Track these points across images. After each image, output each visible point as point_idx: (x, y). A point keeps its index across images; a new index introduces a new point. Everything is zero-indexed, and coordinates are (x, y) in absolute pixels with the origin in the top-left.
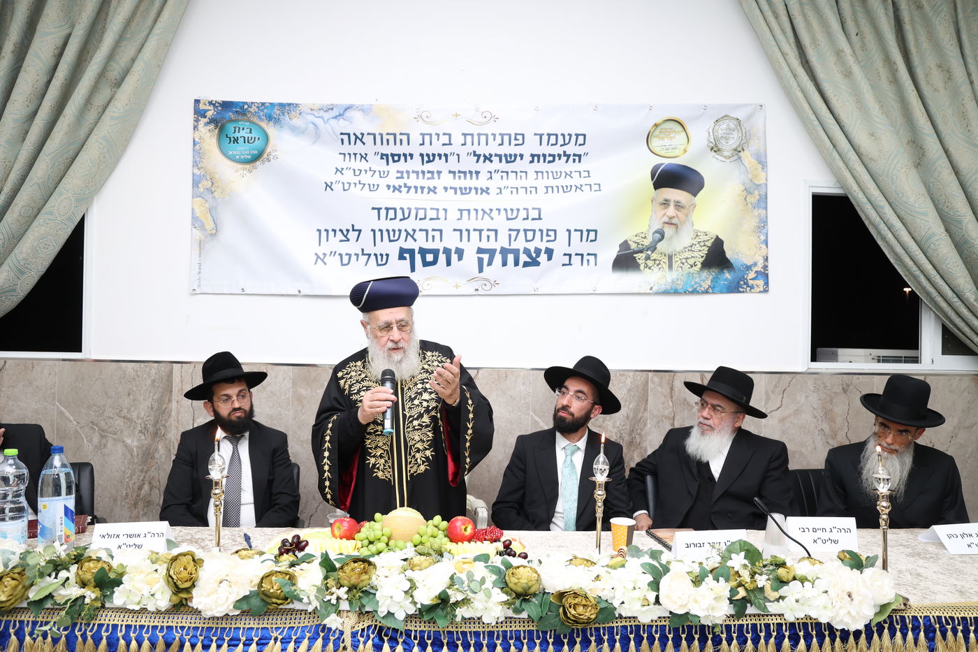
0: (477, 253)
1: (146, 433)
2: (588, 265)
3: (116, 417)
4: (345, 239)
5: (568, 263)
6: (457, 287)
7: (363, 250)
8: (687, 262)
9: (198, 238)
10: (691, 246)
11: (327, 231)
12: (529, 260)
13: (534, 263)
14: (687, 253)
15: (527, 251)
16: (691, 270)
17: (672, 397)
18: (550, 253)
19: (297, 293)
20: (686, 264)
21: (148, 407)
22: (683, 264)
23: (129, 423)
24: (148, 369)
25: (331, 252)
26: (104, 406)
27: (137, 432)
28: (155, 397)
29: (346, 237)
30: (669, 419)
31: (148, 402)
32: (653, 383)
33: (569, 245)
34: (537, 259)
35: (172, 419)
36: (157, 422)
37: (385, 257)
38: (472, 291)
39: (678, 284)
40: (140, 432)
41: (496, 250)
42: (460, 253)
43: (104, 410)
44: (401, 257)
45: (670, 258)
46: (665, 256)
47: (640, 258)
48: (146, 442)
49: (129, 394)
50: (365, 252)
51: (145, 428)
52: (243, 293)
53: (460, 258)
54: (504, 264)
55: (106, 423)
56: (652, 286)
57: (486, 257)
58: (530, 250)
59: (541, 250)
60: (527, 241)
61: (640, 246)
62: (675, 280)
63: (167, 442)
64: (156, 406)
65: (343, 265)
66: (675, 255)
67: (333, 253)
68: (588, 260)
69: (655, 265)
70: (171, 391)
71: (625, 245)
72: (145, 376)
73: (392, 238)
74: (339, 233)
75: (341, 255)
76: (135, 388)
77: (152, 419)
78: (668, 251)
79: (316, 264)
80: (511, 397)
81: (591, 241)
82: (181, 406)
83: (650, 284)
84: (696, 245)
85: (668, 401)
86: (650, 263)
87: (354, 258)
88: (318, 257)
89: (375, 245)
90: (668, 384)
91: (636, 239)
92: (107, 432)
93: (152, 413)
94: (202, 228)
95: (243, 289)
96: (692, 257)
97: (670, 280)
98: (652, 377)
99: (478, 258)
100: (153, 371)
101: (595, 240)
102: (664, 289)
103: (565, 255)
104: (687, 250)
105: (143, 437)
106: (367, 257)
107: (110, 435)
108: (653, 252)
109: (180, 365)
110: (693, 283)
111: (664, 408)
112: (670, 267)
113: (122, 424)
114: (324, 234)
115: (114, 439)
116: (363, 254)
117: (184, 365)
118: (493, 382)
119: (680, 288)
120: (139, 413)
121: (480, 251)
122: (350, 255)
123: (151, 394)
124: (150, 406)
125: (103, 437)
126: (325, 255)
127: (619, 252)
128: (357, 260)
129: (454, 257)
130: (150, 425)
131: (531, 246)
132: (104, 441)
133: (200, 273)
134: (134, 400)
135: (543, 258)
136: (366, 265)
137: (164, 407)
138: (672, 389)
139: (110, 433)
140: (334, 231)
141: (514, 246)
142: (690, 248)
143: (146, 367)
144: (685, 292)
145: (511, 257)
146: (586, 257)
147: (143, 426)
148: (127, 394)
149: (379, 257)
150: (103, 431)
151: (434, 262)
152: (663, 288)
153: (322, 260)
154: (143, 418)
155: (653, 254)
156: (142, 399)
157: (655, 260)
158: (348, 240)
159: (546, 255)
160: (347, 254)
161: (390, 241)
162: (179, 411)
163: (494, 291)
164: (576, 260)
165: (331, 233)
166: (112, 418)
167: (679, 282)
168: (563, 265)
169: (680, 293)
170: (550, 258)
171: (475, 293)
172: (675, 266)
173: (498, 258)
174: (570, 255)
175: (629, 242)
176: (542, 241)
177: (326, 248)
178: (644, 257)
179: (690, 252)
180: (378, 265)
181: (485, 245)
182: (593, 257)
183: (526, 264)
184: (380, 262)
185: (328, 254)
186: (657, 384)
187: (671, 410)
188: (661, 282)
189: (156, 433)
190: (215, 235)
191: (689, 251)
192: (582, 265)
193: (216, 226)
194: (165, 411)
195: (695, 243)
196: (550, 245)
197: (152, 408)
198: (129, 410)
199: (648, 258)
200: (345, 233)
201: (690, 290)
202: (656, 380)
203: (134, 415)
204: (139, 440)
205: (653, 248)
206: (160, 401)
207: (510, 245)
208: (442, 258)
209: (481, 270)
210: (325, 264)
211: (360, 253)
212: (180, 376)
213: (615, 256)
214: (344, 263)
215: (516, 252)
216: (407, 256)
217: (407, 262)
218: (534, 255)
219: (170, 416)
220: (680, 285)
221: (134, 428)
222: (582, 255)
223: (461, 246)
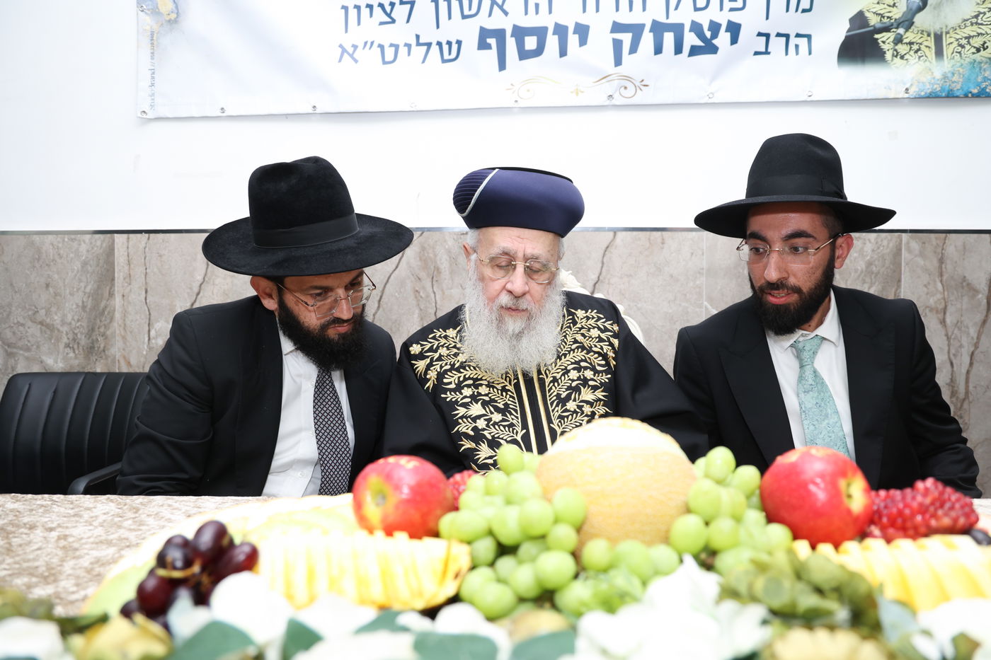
0: (612, 31)
1: (76, 346)
2: (797, 53)
3: (30, 323)
4: (389, 20)
5: (764, 50)
6: (577, 94)
7: (418, 37)
8: (969, 43)
9: (148, 28)
10: (976, 17)
11: (358, 7)
12: (700, 43)
13: (710, 48)
14: (970, 28)
15: (696, 28)
16: (978, 57)
17: (941, 275)
18: (734, 29)
19: (310, 111)
20: (968, 47)
21: (77, 306)
22: (963, 47)
23: (49, 332)
24: (75, 244)
25: (366, 43)
26: (10, 305)
27: (62, 346)
28: (88, 290)
29: (389, 15)
30: (937, 312)
31: (78, 298)
32: (909, 250)
33: (767, 18)
34: (715, 42)
35: (115, 324)
36: (93, 330)
37: (455, 47)
38: (602, 100)
39: (953, 82)
40: (67, 346)
41: (643, 26)
42: (583, 32)
43: (10, 312)
44: (483, 45)
45: (938, 39)
46: (929, 35)
47: (885, 39)
48: (77, 362)
49: (47, 286)
50: (421, 41)
51: (74, 340)
52: (224, 117)
53: (583, 42)
54: (658, 50)
55: (14, 333)
56: (907, 86)
57: (626, 38)
58: (700, 26)
59: (719, 26)
60: (696, 9)
61: (885, 20)
62: (949, 75)
63: (109, 360)
64: (89, 304)
65: (385, 63)
66: (947, 33)
67: (369, 44)
68: (797, 46)
69: (912, 53)
70: (113, 279)
71: (859, 19)
72: (72, 255)
73: (466, 12)
74: (377, 10)
75: (381, 47)
76: (56, 276)
77: (85, 324)
78: (935, 27)
79: (340, 61)
80: (672, 276)
81: (804, 11)
82: (129, 303)
83: (904, 84)
84: (985, 13)
85: (935, 281)
86: (902, 49)
87: (403, 50)
88: (344, 51)
89: (438, 27)
90: (935, 252)
91: (878, 8)
92: (15, 347)
93: (84, 315)
94: (155, 12)
95: (222, 109)
96: (979, 34)
97: (938, 75)
98: (908, 243)
99: (614, 40)
100: (83, 248)
101: (809, 10)
102: (928, 91)
103: (760, 34)
104: (968, 23)
105: (72, 355)
106: (425, 47)
107: (21, 352)
108: (907, 30)
109: (125, 236)
110: (980, 79)
111: (927, 294)
112: (939, 53)
113: (38, 334)
114: (353, 13)
115: (27, 358)
116: (418, 44)
117: (131, 235)
118: (641, 253)
119: (957, 88)
120: (64, 315)
121: (617, 27)
122: (397, 47)
123: (82, 285)
124: (80, 304)
125: (10, 355)
126: (355, 47)
127: (848, 31)
128: (409, 54)
129: (573, 39)
130: (82, 333)
131: (704, 19)
132: (12, 361)
133: (153, 85)
134: (56, 294)
135: (723, 39)
136: (423, 62)
137: (102, 305)
138: (941, 261)
139: (21, 349)
140: (370, 7)
141: (674, 18)
142: (974, 21)
143: (72, 240)
144: (966, 96)
145: (669, 38)
146: (793, 41)
147: (71, 336)
148: (45, 286)
149: (446, 48)
150: (9, 346)
151: (539, 51)
152: (928, 89)
153: (351, 56)
154: (70, 324)
155: (908, 34)
156: (68, 291)
157: (911, 43)
158: (393, 21)
159: (729, 34)
160: (391, 45)
161: (464, 17)
162: (126, 311)
163: (641, 98)
164: (777, 44)
165: (365, 12)
166: (22, 325)
167: (955, 78)
168: (756, 53)
169: (957, 97)
170: (734, 41)
171: (607, 103)
172: (947, 51)
173: (647, 39)
174: (767, 36)
175: (867, 14)
176: (721, 9)
177: (358, 34)
178: (892, 39)
179: (975, 27)
180: (444, 61)
181: (625, 17)
182: (806, 39)
183: (694, 51)
184: (446, 56)
185: (361, 45)
186: (917, 252)
187: (939, 296)
188: (925, 80)
189: (92, 348)
190: (176, 21)
191: (972, 24)
192: (787, 54)
193: (177, 7)
194: (104, 311)
195: (982, 11)
196: (736, 17)
197: (84, 307)
198: (48, 312)
199: (899, 40)
200: (388, 9)
201: (975, 91)
202: (915, 245)
203: (57, 319)
204: (65, 359)
205: (907, 22)
206: (96, 296)
207: (667, 18)
208: (552, 42)
209: (618, 62)
210: (356, 61)
211: (413, 42)
212: (126, 253)
213: (843, 38)
214: (387, 59)
215: (678, 29)
216: (492, 41)
217: (493, 54)
218: (708, 34)
219: (112, 319)
220: (958, 82)
221: (58, 340)
222: (787, 36)
223: (583, 20)
